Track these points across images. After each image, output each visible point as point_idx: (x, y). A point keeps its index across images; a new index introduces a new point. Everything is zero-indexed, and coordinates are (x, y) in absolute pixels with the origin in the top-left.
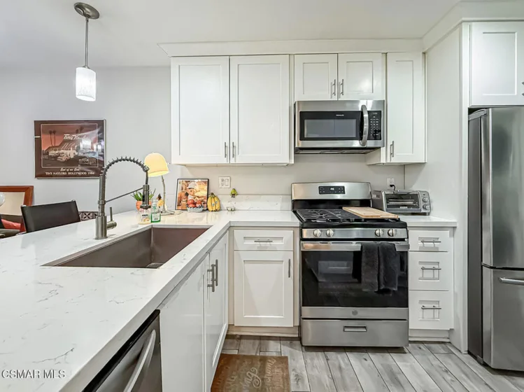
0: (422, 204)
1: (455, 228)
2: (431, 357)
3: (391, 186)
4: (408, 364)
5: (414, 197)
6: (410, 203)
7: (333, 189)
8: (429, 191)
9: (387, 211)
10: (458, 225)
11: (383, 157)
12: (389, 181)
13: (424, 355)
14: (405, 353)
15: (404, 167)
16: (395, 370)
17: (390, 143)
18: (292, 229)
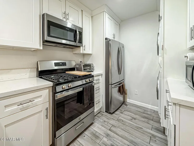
0: (92, 68)
1: (102, 75)
2: (100, 119)
3: (81, 62)
4: (96, 127)
5: (89, 65)
6: (89, 68)
7: (61, 64)
8: (93, 63)
9: (84, 71)
10: (103, 74)
11: (82, 50)
12: (80, 60)
13: (98, 120)
14: (94, 123)
15: (84, 55)
16: (94, 132)
17: (84, 45)
18: (48, 88)
